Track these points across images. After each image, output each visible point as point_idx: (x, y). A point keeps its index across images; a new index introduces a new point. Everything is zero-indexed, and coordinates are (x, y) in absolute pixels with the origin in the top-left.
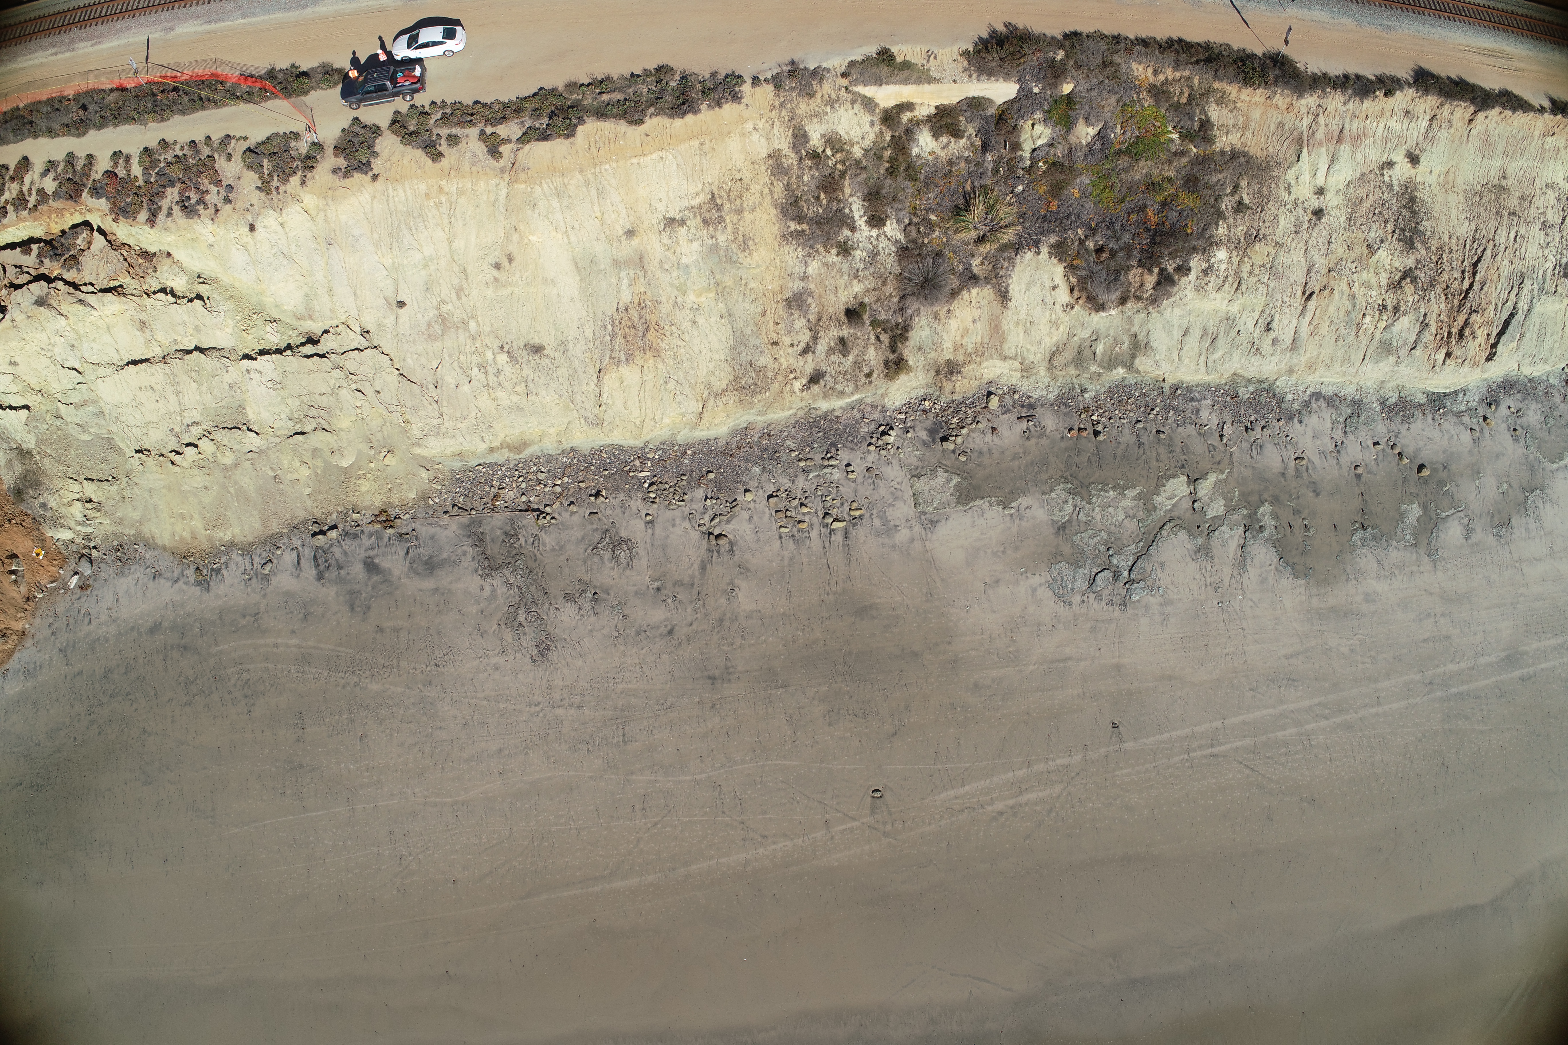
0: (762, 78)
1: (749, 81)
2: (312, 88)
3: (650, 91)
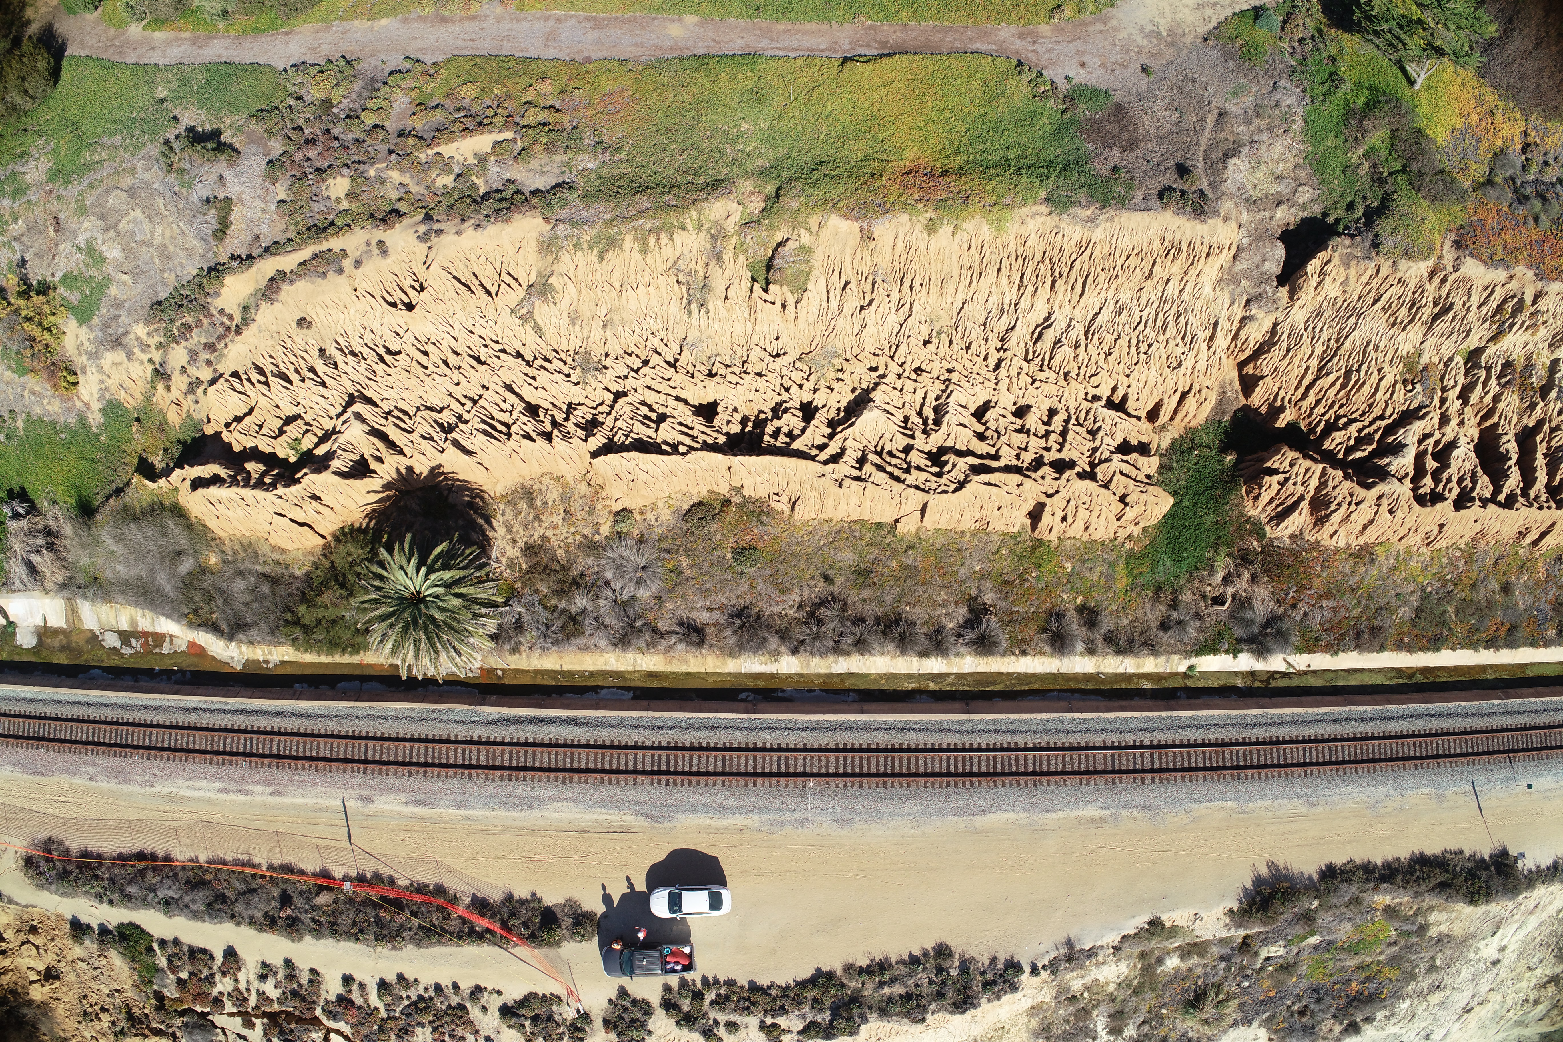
0: (1040, 965)
1: (1027, 969)
2: (563, 938)
3: (931, 982)
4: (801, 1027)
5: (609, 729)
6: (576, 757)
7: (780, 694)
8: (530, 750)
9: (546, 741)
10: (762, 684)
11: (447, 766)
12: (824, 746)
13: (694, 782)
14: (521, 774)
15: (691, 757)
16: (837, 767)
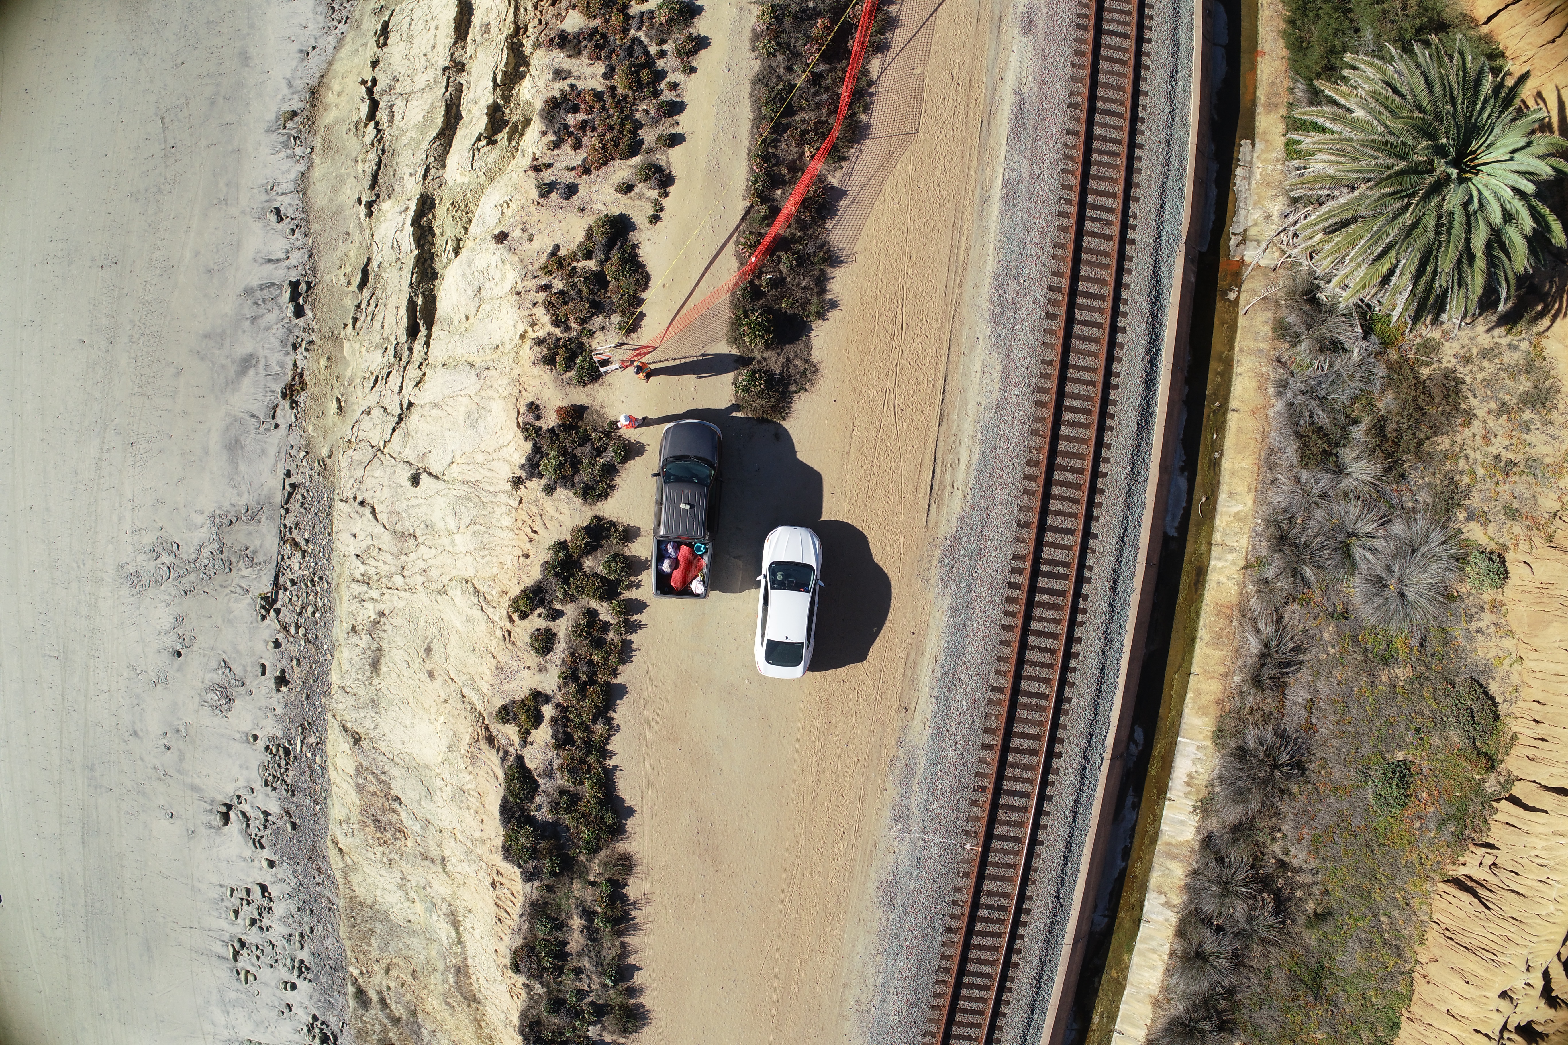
3: (580, 994)
4: (530, 764)
5: (1124, 488)
6: (1082, 418)
7: (1130, 800)
8: (1103, 334)
9: (1116, 367)
10: (1153, 771)
11: (1086, 176)
12: (1033, 875)
13: (1008, 636)
14: (1061, 311)
15: (1054, 636)
16: (990, 893)
